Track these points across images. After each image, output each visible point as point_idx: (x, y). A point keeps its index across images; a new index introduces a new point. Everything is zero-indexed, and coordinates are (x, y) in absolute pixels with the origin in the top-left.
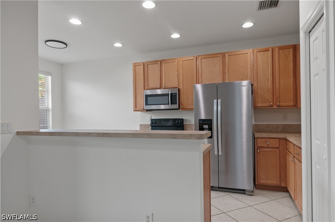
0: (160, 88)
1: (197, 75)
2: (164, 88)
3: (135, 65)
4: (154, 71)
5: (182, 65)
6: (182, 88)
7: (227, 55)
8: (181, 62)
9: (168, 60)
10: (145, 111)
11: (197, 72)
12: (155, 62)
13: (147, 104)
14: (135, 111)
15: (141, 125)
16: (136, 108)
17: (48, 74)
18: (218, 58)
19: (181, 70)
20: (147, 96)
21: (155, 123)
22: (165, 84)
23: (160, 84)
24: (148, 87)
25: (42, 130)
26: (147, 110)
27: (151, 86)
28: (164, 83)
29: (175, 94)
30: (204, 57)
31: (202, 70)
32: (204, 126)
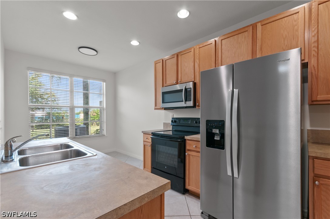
0: (177, 83)
1: (217, 62)
2: (180, 83)
3: (156, 63)
4: (171, 67)
5: (198, 54)
6: (198, 81)
7: (259, 26)
8: (198, 50)
9: (185, 51)
10: (164, 109)
11: (217, 59)
12: (172, 56)
13: (163, 102)
14: (155, 109)
15: (164, 124)
16: (156, 106)
17: (104, 81)
18: (246, 33)
19: (197, 60)
20: (164, 93)
21: (175, 122)
22: (181, 79)
23: (176, 80)
24: (166, 83)
26: (166, 109)
27: (169, 82)
29: (190, 89)
30: (225, 38)
31: (223, 55)
32: (213, 129)
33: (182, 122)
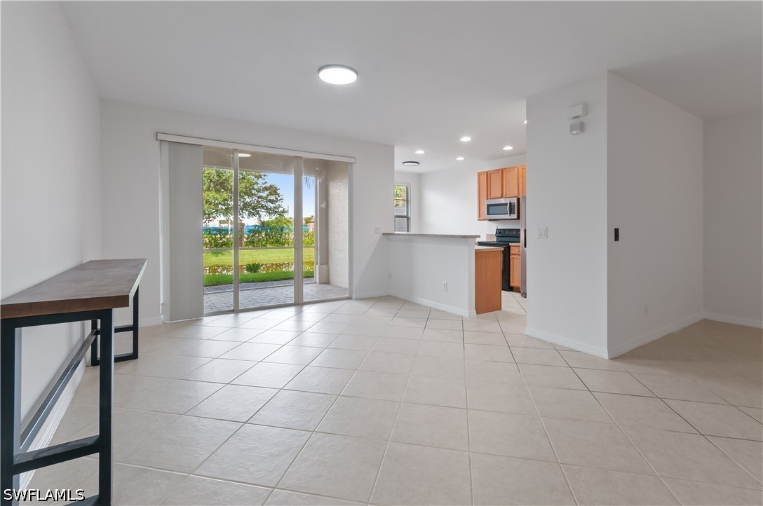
0: (502, 197)
2: (505, 197)
3: (479, 174)
4: (496, 181)
8: (521, 170)
9: (509, 168)
10: (488, 220)
12: (497, 171)
13: (488, 214)
14: (479, 220)
15: (487, 235)
16: (480, 217)
17: (409, 185)
19: (520, 179)
20: (488, 206)
21: (500, 233)
22: (506, 194)
23: (501, 193)
24: (490, 196)
25: (396, 233)
26: (490, 220)
27: (493, 195)
28: (504, 192)
29: (514, 204)
33: (506, 232)
